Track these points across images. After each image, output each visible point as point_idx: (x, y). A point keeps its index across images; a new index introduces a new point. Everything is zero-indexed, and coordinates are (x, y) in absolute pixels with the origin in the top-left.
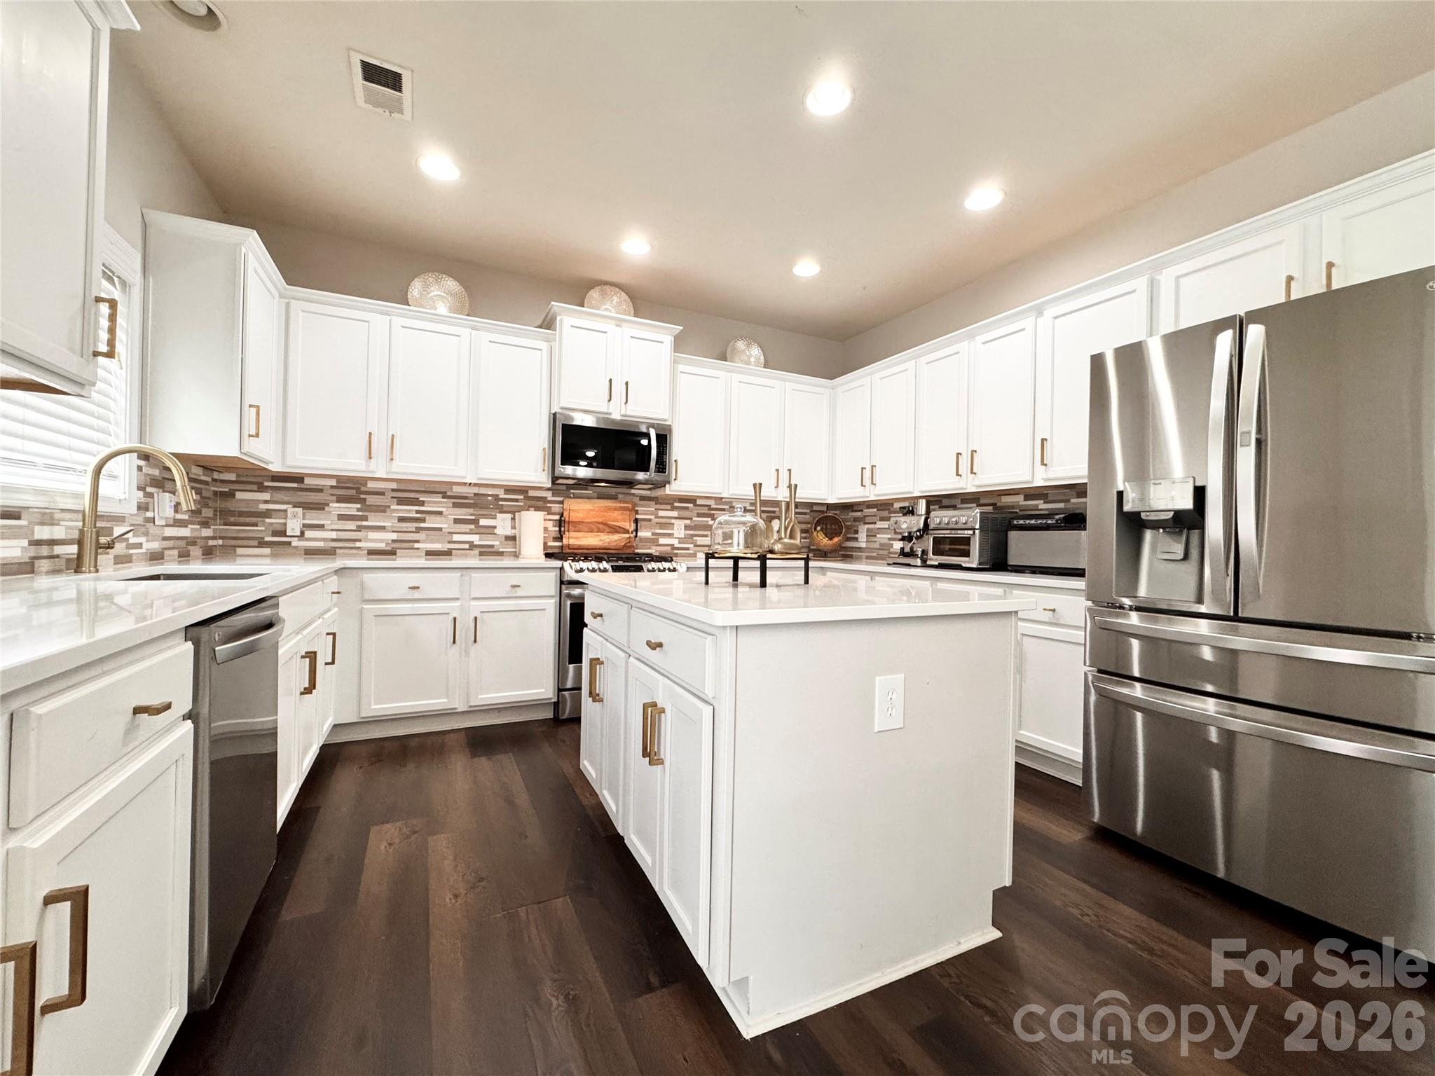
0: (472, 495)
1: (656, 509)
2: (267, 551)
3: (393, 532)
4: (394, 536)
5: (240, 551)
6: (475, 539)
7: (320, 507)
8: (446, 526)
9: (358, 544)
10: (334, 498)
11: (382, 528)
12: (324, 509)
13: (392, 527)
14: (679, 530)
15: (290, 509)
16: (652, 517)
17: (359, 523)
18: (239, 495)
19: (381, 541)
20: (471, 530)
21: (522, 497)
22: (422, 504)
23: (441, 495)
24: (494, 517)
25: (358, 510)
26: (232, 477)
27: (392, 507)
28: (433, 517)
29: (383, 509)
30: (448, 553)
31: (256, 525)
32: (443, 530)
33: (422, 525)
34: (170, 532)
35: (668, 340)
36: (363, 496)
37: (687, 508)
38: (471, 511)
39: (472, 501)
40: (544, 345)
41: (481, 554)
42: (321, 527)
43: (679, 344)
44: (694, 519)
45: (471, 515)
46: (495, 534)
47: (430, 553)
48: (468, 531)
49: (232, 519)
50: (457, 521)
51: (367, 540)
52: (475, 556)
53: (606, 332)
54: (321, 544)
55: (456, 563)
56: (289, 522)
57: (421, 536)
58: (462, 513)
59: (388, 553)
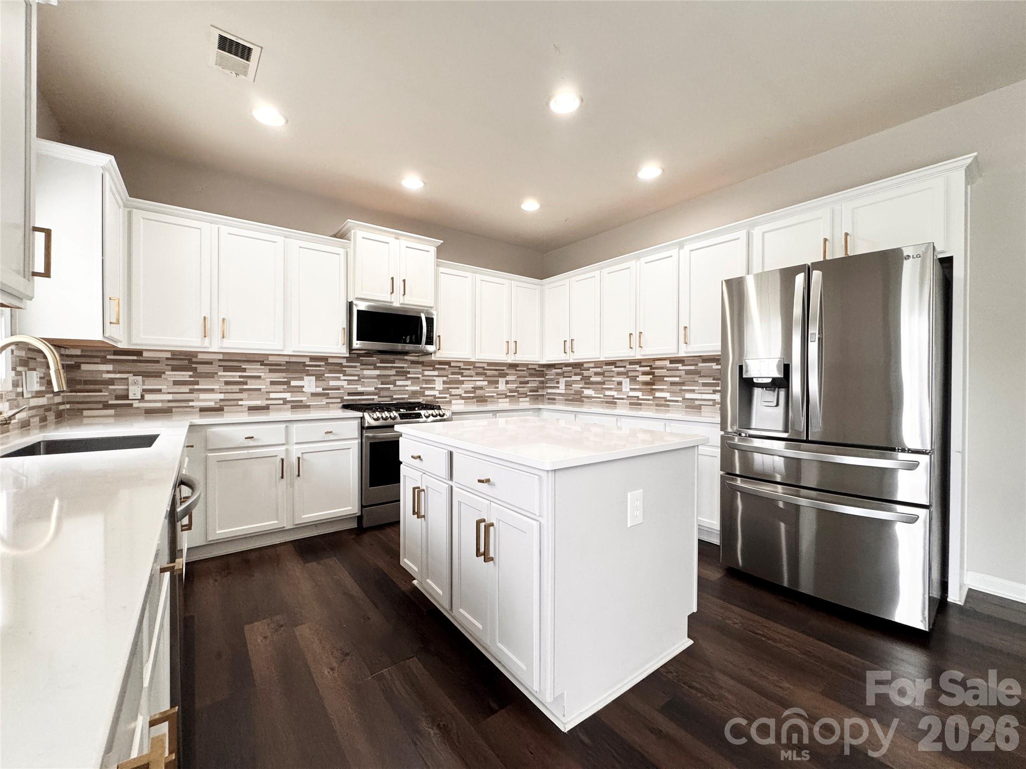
0: (285, 363)
1: (422, 370)
2: (112, 412)
3: (220, 393)
4: (222, 396)
5: (86, 413)
6: (288, 396)
7: (158, 375)
8: (264, 387)
9: (191, 404)
10: (170, 368)
11: (212, 390)
12: (160, 376)
13: (219, 389)
14: (439, 384)
15: (131, 378)
16: (420, 376)
17: (191, 387)
18: (84, 367)
19: (210, 400)
20: (284, 389)
21: (323, 363)
22: (244, 370)
23: (259, 364)
24: (302, 379)
25: (191, 376)
26: (78, 352)
27: (219, 374)
28: (253, 381)
29: (211, 375)
30: (266, 408)
31: (101, 391)
32: (262, 390)
33: (245, 387)
35: (433, 250)
36: (194, 366)
37: (444, 369)
38: (284, 375)
39: (285, 368)
40: (342, 251)
41: (293, 407)
42: (159, 391)
43: (441, 253)
44: (449, 376)
45: (284, 378)
46: (304, 392)
47: (251, 409)
48: (282, 390)
49: (78, 387)
50: (272, 383)
51: (199, 400)
52: (286, 410)
53: (388, 243)
54: (159, 405)
55: (273, 416)
56: (131, 388)
57: (244, 395)
58: (277, 377)
59: (218, 410)
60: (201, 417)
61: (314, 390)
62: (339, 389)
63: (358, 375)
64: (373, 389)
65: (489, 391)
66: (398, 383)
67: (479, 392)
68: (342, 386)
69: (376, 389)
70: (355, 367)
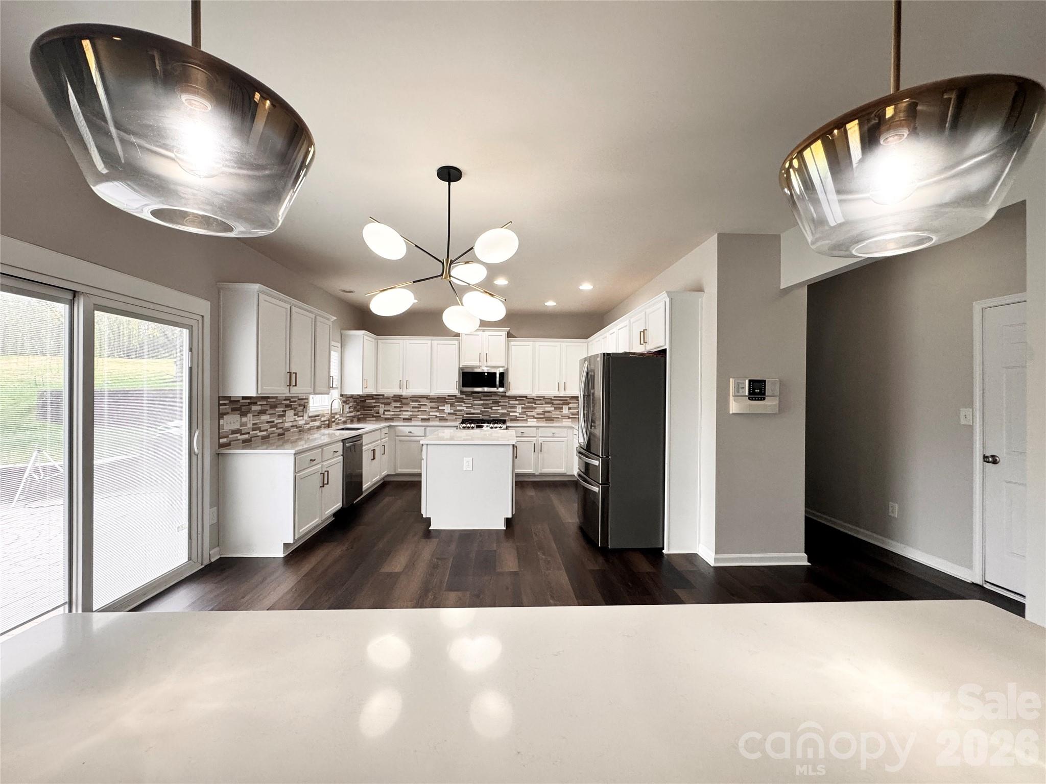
0: (437, 398)
2: (375, 419)
4: (411, 413)
5: (367, 419)
6: (437, 414)
7: (389, 404)
8: (428, 409)
9: (400, 416)
10: (393, 401)
11: (407, 411)
13: (410, 410)
14: (519, 409)
15: (381, 405)
16: (507, 404)
17: (400, 409)
18: (367, 401)
19: (407, 415)
20: (436, 411)
21: (454, 398)
22: (420, 402)
23: (425, 399)
24: (444, 406)
25: (400, 405)
27: (410, 403)
28: (423, 407)
29: (407, 404)
30: (428, 419)
31: (371, 410)
32: (427, 411)
33: (420, 409)
34: (348, 415)
35: (504, 334)
36: (401, 400)
37: (523, 400)
38: (436, 404)
39: (436, 400)
40: (456, 342)
41: (440, 420)
42: (389, 411)
44: (526, 404)
46: (445, 412)
47: (422, 419)
49: (366, 409)
50: (431, 408)
51: (403, 415)
52: (437, 421)
53: (478, 335)
54: (389, 416)
55: (431, 423)
56: (380, 409)
57: (419, 413)
58: (433, 405)
59: (409, 419)
60: (404, 422)
61: (449, 411)
62: (461, 411)
63: (471, 404)
64: (479, 411)
65: (556, 414)
66: (493, 408)
67: (547, 414)
68: (463, 410)
69: (481, 411)
70: (470, 399)
